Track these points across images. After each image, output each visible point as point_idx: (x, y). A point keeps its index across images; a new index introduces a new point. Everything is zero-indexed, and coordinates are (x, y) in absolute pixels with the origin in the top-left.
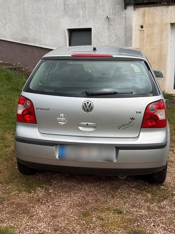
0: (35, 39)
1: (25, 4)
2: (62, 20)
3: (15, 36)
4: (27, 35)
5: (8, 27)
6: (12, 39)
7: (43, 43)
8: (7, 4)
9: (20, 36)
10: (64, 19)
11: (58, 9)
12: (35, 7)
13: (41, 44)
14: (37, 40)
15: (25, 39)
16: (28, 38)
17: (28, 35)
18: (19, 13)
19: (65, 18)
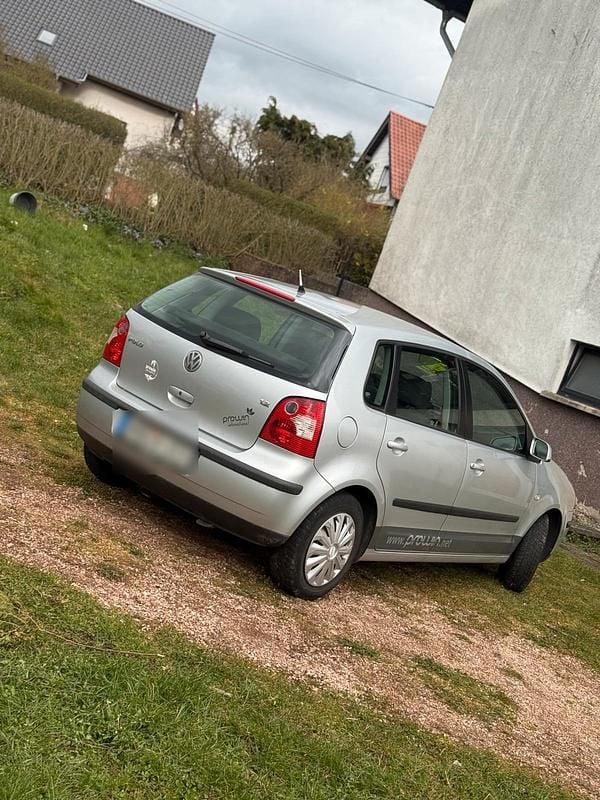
0: (489, 342)
1: (505, 250)
2: (569, 313)
3: (450, 320)
4: (476, 327)
5: (446, 294)
6: (440, 326)
7: (501, 357)
8: (468, 238)
9: (461, 324)
10: (576, 313)
11: (573, 282)
12: (522, 263)
13: (497, 359)
14: (493, 346)
15: (467, 334)
16: (476, 333)
17: (479, 327)
18: (482, 267)
19: (578, 310)
